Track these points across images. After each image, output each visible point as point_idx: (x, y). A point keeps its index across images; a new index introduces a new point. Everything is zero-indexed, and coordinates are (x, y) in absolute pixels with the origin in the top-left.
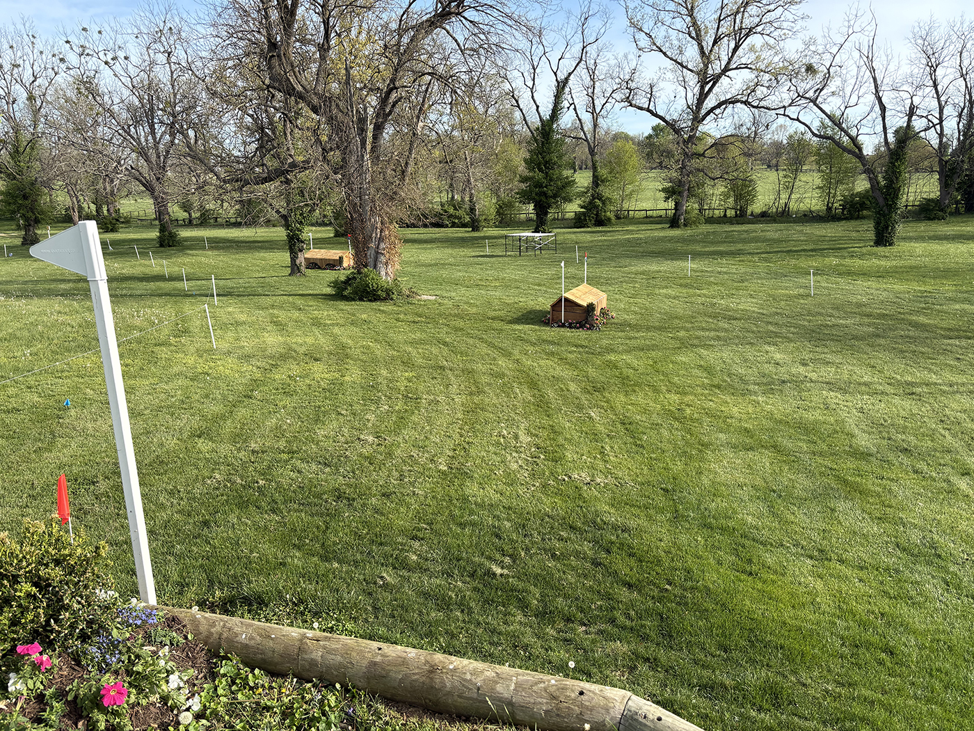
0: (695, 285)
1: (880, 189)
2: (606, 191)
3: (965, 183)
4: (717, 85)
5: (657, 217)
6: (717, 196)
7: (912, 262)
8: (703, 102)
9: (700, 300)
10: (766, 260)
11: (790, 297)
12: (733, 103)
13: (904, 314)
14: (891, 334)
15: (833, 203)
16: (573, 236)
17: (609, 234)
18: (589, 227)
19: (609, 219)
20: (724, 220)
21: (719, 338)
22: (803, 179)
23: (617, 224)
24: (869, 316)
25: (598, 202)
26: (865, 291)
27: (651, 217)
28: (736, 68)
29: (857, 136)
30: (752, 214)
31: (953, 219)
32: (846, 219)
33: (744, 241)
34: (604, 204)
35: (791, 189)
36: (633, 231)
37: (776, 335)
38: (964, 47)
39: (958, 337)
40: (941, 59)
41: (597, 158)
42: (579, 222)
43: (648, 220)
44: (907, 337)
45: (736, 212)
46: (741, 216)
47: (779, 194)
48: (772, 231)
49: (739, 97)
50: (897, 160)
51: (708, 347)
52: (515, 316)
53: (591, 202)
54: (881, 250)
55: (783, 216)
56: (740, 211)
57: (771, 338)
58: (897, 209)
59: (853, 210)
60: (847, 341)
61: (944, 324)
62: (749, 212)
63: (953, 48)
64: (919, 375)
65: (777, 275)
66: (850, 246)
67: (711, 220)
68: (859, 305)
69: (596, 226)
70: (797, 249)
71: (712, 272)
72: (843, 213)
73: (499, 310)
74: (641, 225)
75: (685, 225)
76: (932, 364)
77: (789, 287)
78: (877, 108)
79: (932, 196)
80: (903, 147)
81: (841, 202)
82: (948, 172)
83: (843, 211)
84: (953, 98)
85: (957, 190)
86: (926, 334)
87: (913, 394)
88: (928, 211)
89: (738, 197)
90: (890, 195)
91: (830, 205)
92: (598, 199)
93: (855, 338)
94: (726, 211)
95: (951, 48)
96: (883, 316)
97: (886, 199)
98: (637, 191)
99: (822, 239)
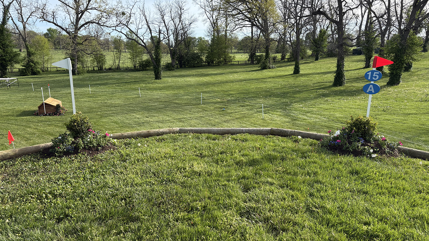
0: (95, 96)
1: (154, 59)
2: (35, 59)
3: (178, 57)
4: (84, 15)
5: (63, 71)
6: (89, 61)
7: (168, 84)
8: (79, 21)
9: (99, 102)
10: (118, 86)
11: (133, 98)
12: (92, 23)
13: (171, 100)
14: (170, 106)
15: (136, 65)
16: (23, 80)
17: (42, 78)
18: (28, 75)
19: (39, 72)
20: (93, 71)
21: (114, 113)
22: (123, 55)
23: (43, 74)
24: (161, 102)
25: (32, 64)
26: (156, 94)
27: (60, 71)
28: (91, 9)
29: (143, 39)
30: (105, 69)
31: (177, 70)
32: (141, 70)
33: (106, 79)
34: (35, 65)
35: (119, 58)
36: (53, 77)
37: (134, 110)
38: (171, 10)
39: (188, 105)
40: (165, 13)
41: (27, 43)
42: (22, 73)
43: (58, 72)
44: (175, 107)
45: (98, 68)
46: (101, 70)
47: (115, 60)
48: (116, 75)
49: (94, 21)
50: (158, 49)
51: (112, 116)
52: (18, 114)
53: (27, 64)
54: (157, 81)
55: (118, 69)
56: (100, 68)
57: (133, 111)
58: (160, 66)
59: (144, 67)
60: (158, 110)
61: (183, 102)
62: (104, 68)
63: (168, 10)
64: (181, 116)
65: (125, 91)
66: (147, 80)
67: (88, 72)
68: (157, 99)
69: (32, 75)
70: (128, 81)
71: (99, 91)
72: (140, 68)
73: (7, 112)
74: (56, 74)
75: (78, 74)
76: (184, 113)
77: (132, 95)
78: (148, 30)
79: (169, 62)
80: (159, 44)
81: (139, 64)
82: (173, 54)
83: (140, 67)
84: (170, 27)
85: (177, 60)
86: (180, 106)
87: (181, 121)
88: (169, 67)
89: (98, 62)
90: (157, 61)
91: (135, 65)
92: (31, 62)
93: (159, 108)
94: (94, 68)
95: (168, 9)
96: (166, 102)
97: (156, 63)
98: (50, 59)
99: (136, 78)
